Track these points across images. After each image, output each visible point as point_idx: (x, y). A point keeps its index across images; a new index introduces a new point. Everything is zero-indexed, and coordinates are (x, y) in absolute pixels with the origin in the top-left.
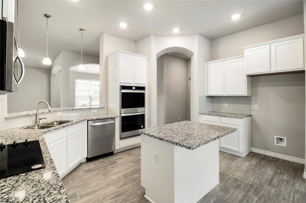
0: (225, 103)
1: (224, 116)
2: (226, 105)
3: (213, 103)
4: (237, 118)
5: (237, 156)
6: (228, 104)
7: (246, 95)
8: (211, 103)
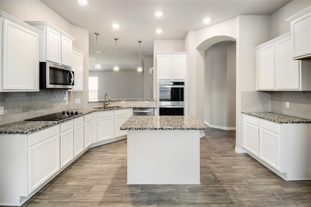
0: (286, 102)
1: (262, 118)
2: (288, 104)
3: (273, 101)
4: (275, 121)
5: (281, 178)
6: (290, 102)
7: (301, 90)
8: (271, 100)
